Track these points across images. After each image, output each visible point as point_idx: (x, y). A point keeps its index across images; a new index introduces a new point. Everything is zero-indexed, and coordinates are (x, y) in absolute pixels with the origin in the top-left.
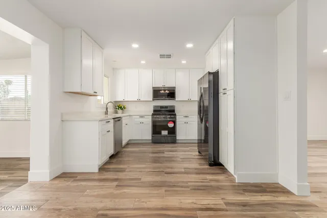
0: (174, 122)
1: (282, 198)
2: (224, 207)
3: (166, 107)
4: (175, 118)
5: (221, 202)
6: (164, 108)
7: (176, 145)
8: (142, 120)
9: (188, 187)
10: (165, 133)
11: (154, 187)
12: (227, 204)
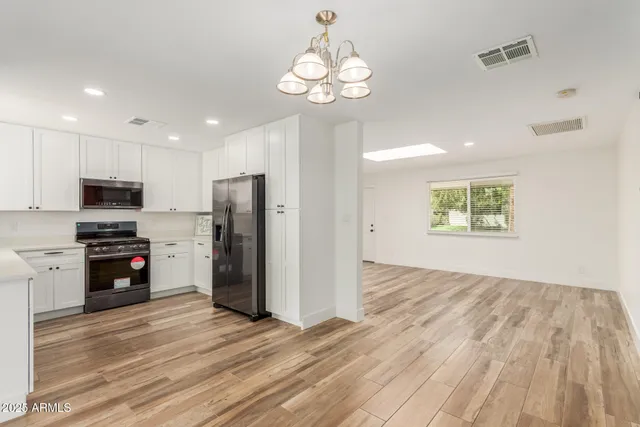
0: (146, 258)
1: (349, 330)
2: (315, 358)
3: (115, 225)
4: (148, 248)
5: (308, 355)
6: (109, 228)
7: (151, 305)
8: (53, 261)
9: (256, 357)
10: (122, 283)
11: (206, 379)
12: (316, 354)
